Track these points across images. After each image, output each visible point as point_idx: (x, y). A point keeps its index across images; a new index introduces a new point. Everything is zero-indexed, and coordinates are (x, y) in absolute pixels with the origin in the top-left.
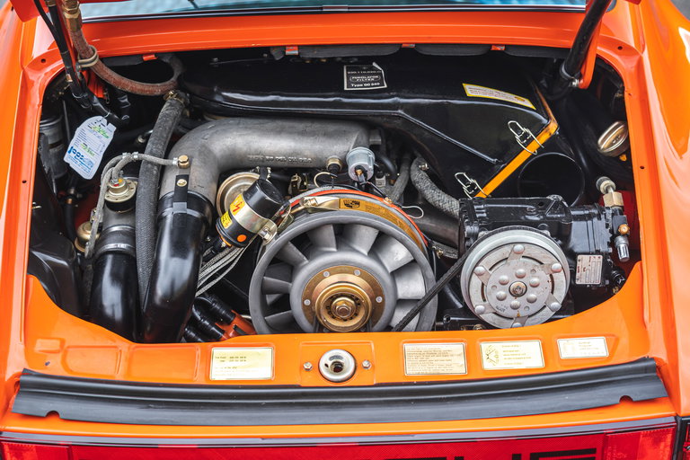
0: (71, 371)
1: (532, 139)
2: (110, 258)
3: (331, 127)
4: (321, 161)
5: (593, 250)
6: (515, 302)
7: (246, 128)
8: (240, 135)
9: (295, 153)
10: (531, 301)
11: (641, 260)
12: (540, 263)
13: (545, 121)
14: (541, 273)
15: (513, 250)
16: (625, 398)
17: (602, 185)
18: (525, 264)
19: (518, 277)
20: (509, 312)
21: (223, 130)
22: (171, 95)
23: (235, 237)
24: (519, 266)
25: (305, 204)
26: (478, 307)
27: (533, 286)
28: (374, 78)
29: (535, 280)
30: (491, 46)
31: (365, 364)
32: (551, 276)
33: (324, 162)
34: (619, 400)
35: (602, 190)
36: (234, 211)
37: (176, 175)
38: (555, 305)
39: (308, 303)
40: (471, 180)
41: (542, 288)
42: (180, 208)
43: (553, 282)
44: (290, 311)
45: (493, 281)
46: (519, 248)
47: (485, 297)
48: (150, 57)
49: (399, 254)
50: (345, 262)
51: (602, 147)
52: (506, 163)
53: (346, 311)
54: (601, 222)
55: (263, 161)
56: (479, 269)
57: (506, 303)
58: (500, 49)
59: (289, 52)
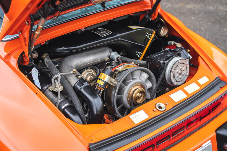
0: (99, 139)
1: (151, 36)
2: (65, 110)
3: (100, 49)
4: (102, 60)
5: (187, 58)
6: (180, 77)
7: (78, 57)
8: (78, 60)
9: (95, 60)
10: (183, 75)
11: (199, 56)
12: (184, 64)
13: (152, 31)
14: (185, 66)
15: (179, 62)
16: (221, 88)
17: (172, 43)
18: (181, 65)
19: (180, 69)
20: (180, 80)
21: (72, 60)
22: (45, 55)
23: (105, 87)
24: (180, 66)
25: (119, 70)
26: (173, 81)
27: (183, 71)
28: (105, 32)
29: (183, 69)
30: (130, 14)
31: (166, 104)
32: (186, 66)
33: (103, 60)
34: (219, 88)
35: (172, 44)
36: (103, 79)
37: (75, 76)
38: (188, 74)
39: (128, 99)
40: (140, 53)
41: (185, 71)
42: (86, 84)
43: (187, 68)
44: (123, 104)
45: (176, 72)
46: (180, 61)
47: (174, 78)
48: (44, 43)
49: (145, 76)
50: (136, 83)
51: (162, 34)
52: (146, 45)
53: (141, 96)
54: (184, 51)
55: (86, 66)
56: (173, 70)
57: (179, 78)
58: (132, 14)
59: (82, 30)
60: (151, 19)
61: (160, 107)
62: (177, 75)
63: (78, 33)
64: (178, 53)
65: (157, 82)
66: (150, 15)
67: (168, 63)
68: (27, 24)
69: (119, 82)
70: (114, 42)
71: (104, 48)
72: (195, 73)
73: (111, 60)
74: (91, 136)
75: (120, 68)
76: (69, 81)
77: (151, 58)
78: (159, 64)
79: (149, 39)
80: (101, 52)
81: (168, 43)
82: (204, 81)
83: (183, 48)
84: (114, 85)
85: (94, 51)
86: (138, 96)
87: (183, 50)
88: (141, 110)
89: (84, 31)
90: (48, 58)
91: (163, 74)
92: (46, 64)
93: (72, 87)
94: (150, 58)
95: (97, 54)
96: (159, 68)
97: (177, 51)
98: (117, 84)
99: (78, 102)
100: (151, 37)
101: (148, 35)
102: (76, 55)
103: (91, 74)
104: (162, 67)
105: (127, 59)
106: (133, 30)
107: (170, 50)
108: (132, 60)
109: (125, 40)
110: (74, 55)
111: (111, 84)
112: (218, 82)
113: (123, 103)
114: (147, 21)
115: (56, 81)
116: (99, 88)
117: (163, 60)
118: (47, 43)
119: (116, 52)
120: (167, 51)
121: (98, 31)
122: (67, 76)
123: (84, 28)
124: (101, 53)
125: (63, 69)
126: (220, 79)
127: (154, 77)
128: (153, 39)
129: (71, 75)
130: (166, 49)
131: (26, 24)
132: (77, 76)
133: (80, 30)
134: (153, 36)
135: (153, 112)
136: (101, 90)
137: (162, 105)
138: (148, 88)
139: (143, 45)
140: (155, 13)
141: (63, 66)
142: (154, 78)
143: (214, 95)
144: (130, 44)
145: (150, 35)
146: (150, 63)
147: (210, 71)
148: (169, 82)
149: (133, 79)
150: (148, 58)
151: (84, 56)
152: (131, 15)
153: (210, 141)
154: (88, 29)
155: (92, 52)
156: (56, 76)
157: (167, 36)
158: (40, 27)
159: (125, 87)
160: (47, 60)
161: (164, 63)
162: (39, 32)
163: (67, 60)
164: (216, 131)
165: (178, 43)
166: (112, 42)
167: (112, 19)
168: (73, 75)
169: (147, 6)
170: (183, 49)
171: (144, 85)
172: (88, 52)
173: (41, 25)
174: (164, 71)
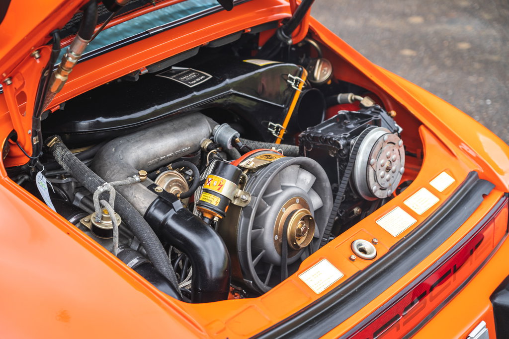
1: (300, 82)
3: (188, 120)
4: (196, 146)
6: (387, 176)
7: (137, 141)
8: (138, 148)
9: (180, 146)
10: (393, 172)
12: (394, 144)
13: (301, 69)
14: (396, 150)
15: (384, 141)
16: (484, 196)
17: (349, 98)
18: (390, 147)
19: (388, 158)
20: (386, 185)
21: (125, 148)
22: (55, 141)
23: (224, 210)
24: (387, 150)
25: (249, 167)
26: (374, 188)
27: (394, 161)
28: (193, 75)
29: (394, 157)
30: (244, 31)
31: (375, 241)
32: (399, 151)
33: (198, 146)
34: (482, 198)
35: (350, 101)
36: (219, 190)
37: (145, 188)
38: (402, 169)
39: (276, 238)
40: (276, 125)
41: (397, 161)
42: (178, 205)
43: (400, 154)
44: (264, 251)
45: (379, 166)
46: (386, 137)
47: (376, 180)
48: (56, 108)
49: (307, 178)
50: (291, 196)
51: (318, 78)
52: (289, 106)
53: (306, 229)
54: (384, 114)
55: (158, 163)
56: (373, 160)
57: (384, 179)
58: (249, 30)
59: (143, 72)
60: (290, 42)
61: (363, 251)
62: (382, 173)
63: (134, 79)
64: (375, 120)
65: (334, 197)
66: (288, 32)
67: (359, 144)
68: (37, 56)
69: (257, 196)
70: (219, 98)
71: (195, 117)
72: (419, 171)
73: (217, 144)
74: (224, 329)
75: (250, 162)
76: (132, 201)
77: (312, 135)
78: (334, 149)
79: (295, 91)
80: (190, 125)
81: (336, 98)
82: (444, 182)
83: (379, 107)
84: (243, 205)
85: (171, 124)
86: (299, 230)
87: (381, 113)
88: (321, 259)
89: (146, 74)
90: (63, 148)
91: (347, 172)
92: (61, 163)
93: (141, 215)
94: (309, 136)
95: (182, 131)
96: (335, 158)
97: (369, 117)
98: (252, 202)
99: (163, 253)
100: (299, 84)
101: (292, 79)
102: (133, 136)
103: (177, 181)
104: (345, 155)
105: (247, 142)
106: (258, 67)
107: (350, 114)
108: (260, 143)
109: (244, 94)
110: (127, 138)
111: (236, 202)
112: (476, 183)
113: (264, 249)
114: (281, 45)
115: (104, 202)
116: (209, 213)
117: (345, 138)
118: (63, 108)
119: (226, 125)
120: (343, 117)
121: (175, 74)
122: (123, 190)
123: (147, 67)
124: (191, 129)
125: (108, 173)
126: (477, 176)
127: (328, 180)
128: (303, 89)
129: (135, 186)
130: (340, 112)
131: (33, 56)
132: (152, 187)
133: (139, 71)
134: (303, 80)
135: (349, 262)
136: (213, 217)
137: (367, 245)
138: (314, 210)
139: (283, 106)
140: (301, 27)
141: (108, 164)
142: (327, 184)
143: (474, 215)
144: (255, 103)
145: (297, 81)
146: (308, 148)
147: (453, 159)
148: (362, 191)
149: (284, 188)
150: (303, 136)
151: (152, 139)
152: (246, 32)
153: (483, 323)
154: (156, 70)
155: (168, 126)
156: (101, 189)
157: (329, 82)
158: (71, 63)
159: (268, 209)
160: (62, 154)
161: (348, 144)
162: (65, 76)
163: (113, 150)
164: (492, 297)
165: (363, 97)
166: (215, 99)
167: (205, 43)
168: (140, 185)
169: (281, 10)
170: (380, 110)
171: (307, 202)
172: (159, 128)
173: (72, 58)
174: (352, 165)
